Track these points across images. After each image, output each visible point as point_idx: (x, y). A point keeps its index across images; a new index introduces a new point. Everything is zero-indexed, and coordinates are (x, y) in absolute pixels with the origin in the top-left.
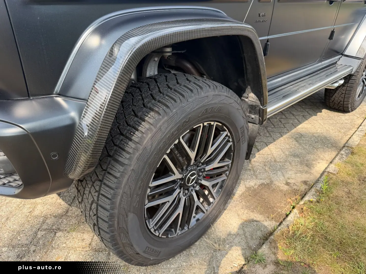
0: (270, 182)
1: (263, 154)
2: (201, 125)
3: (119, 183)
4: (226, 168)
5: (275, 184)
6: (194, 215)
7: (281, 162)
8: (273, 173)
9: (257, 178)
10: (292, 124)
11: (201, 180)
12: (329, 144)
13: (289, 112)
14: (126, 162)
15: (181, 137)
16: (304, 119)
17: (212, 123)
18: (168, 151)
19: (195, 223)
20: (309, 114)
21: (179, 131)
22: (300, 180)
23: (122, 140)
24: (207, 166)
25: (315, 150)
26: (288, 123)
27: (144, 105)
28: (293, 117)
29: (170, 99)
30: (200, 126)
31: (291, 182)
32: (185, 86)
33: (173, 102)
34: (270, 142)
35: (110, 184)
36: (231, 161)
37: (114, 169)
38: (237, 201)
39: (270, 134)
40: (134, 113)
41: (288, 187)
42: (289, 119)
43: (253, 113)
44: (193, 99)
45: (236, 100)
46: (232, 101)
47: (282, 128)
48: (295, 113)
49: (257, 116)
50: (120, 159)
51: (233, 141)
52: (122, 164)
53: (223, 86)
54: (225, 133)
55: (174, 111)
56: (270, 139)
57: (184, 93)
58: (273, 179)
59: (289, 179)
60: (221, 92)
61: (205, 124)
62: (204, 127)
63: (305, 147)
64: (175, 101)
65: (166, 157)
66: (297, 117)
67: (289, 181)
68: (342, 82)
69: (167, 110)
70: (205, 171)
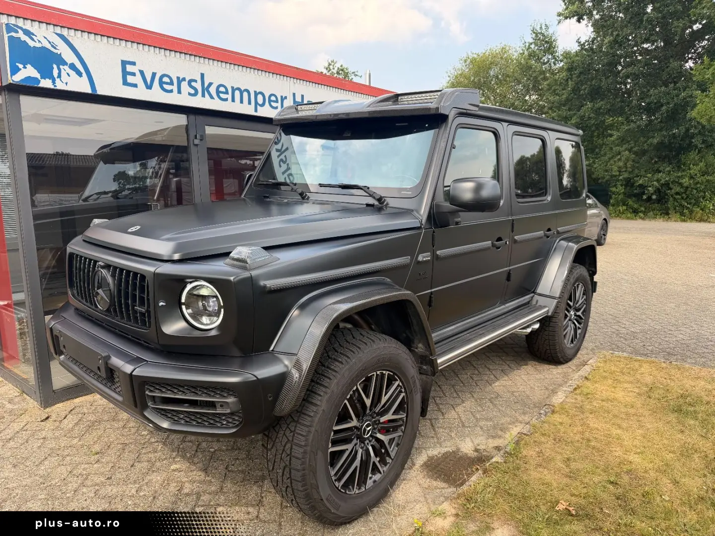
0: (457, 449)
1: (448, 419)
2: (375, 373)
3: (312, 422)
4: (401, 422)
5: (462, 452)
6: (370, 475)
7: (470, 427)
8: (460, 439)
9: (441, 446)
10: (487, 381)
11: (376, 433)
12: (531, 404)
13: (483, 366)
14: (318, 403)
15: (358, 384)
16: (502, 374)
17: (384, 372)
18: (348, 397)
19: (372, 484)
20: (510, 367)
21: (358, 378)
22: (491, 445)
23: (313, 386)
24: (381, 417)
25: (514, 412)
26: (482, 380)
27: (328, 356)
28: (488, 372)
29: (350, 352)
30: (374, 375)
31: (481, 448)
32: (360, 340)
33: (352, 353)
34: (458, 404)
35: (305, 423)
36: (405, 415)
37: (308, 409)
38: (418, 471)
39: (458, 395)
40: (322, 363)
41: (477, 453)
42: (483, 374)
43: (424, 364)
44: (368, 350)
45: (404, 350)
46: (400, 352)
47: (474, 386)
48: (491, 367)
49: (429, 367)
50: (314, 401)
51: (406, 392)
52: (316, 405)
53: (391, 338)
54: (397, 383)
55: (354, 360)
56: (458, 401)
57: (360, 346)
58: (460, 446)
59: (479, 445)
60: (390, 344)
61: (378, 372)
62: (377, 375)
63: (501, 408)
64: (354, 353)
65: (346, 401)
66: (493, 372)
67: (478, 447)
68: (537, 326)
69: (348, 360)
70: (380, 423)
